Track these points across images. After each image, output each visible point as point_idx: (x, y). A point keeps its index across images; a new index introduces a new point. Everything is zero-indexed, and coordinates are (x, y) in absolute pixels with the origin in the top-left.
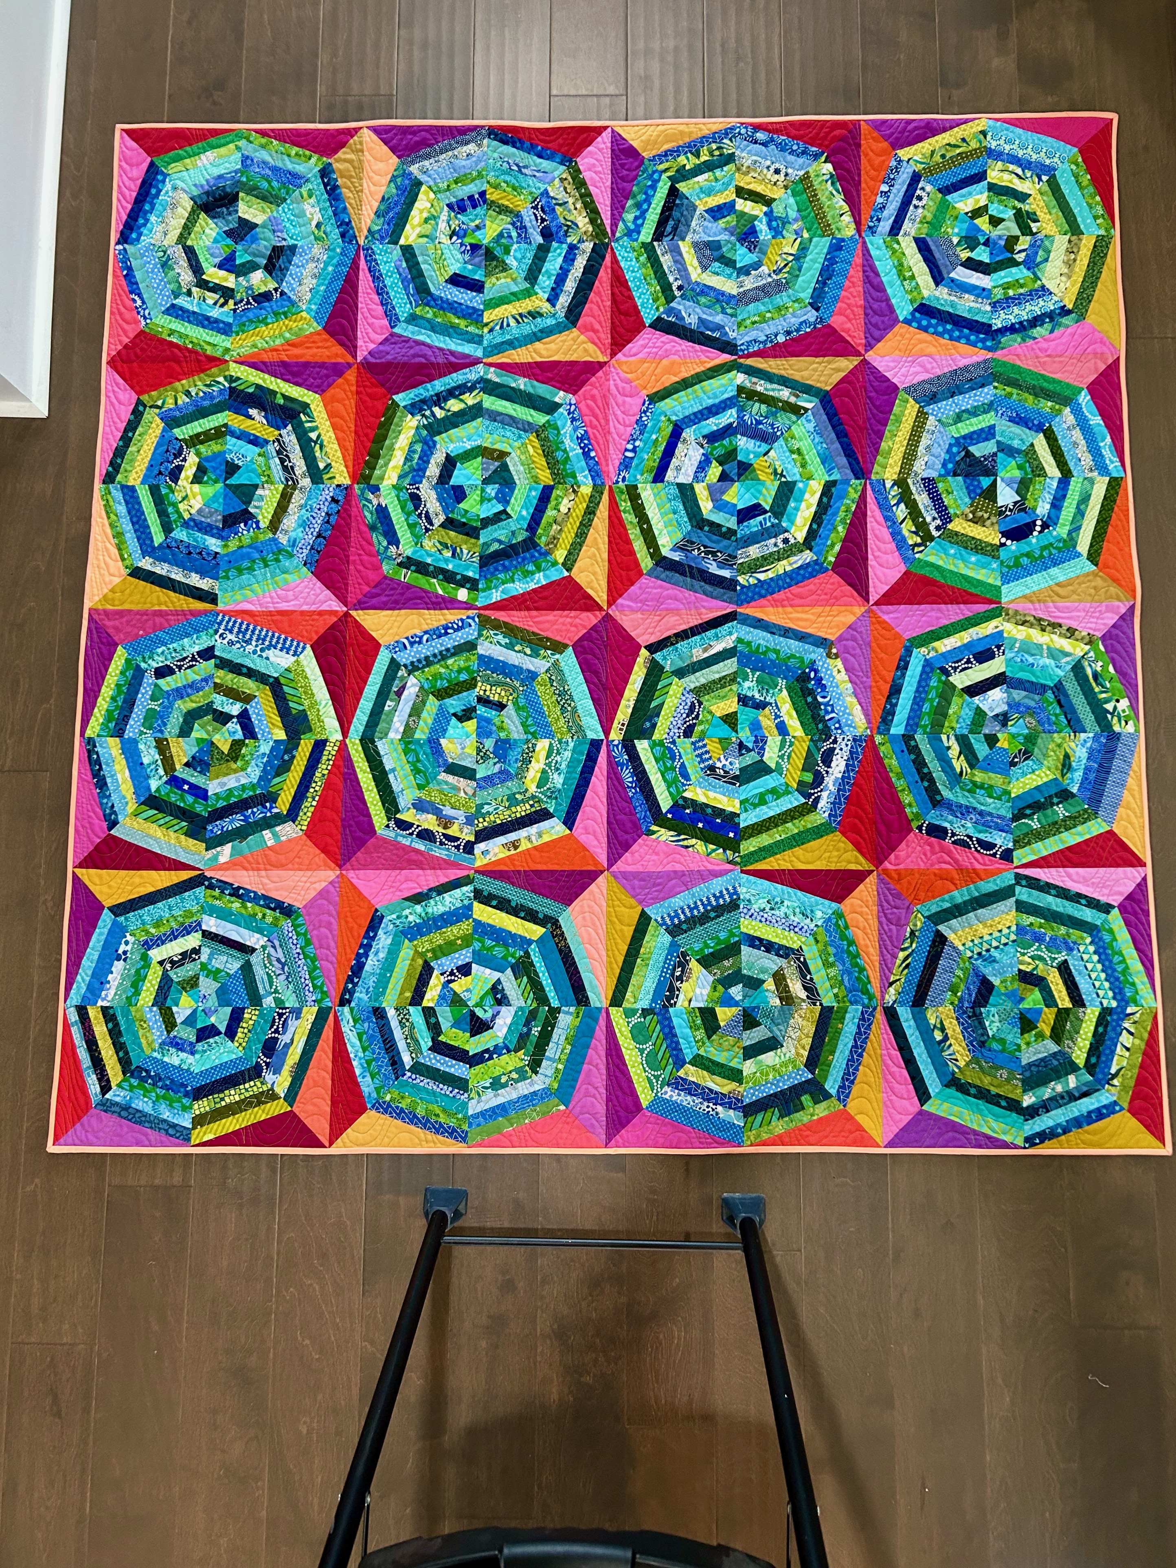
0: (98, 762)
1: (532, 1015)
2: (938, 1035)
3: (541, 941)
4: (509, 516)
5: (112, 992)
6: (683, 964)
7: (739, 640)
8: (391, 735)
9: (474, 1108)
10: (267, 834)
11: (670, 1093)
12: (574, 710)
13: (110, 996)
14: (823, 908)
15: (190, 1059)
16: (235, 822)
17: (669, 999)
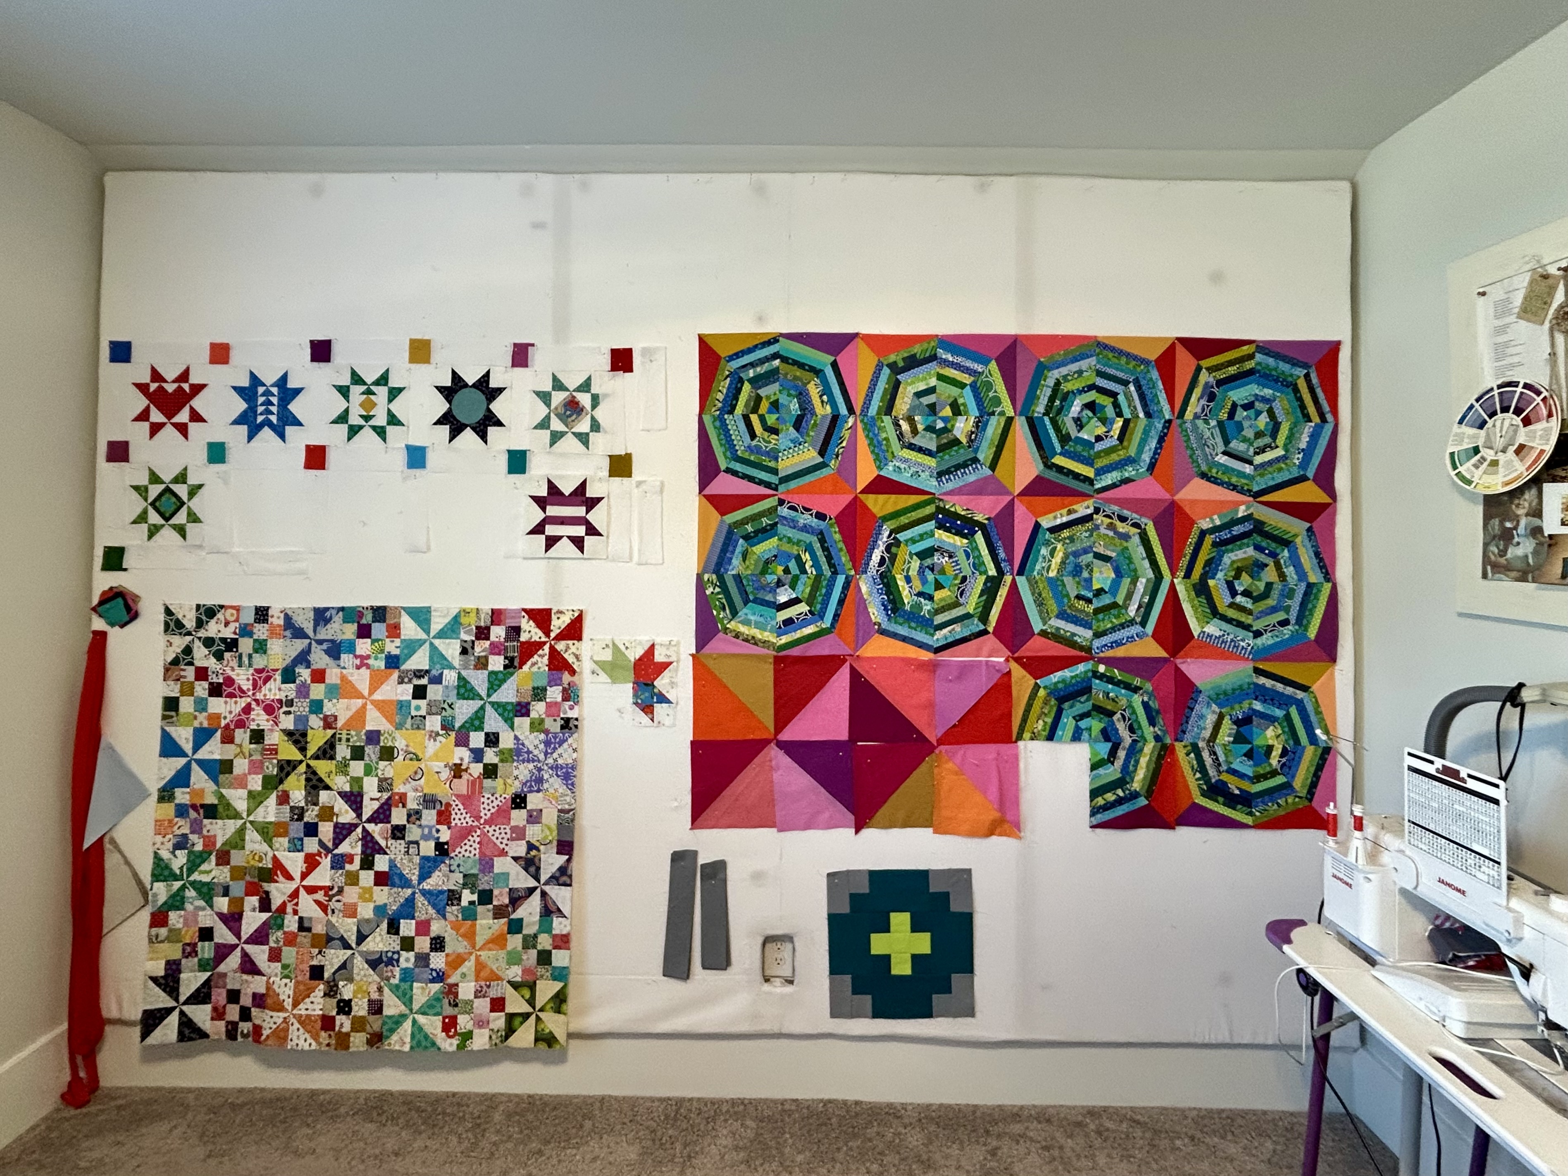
0: (1321, 568)
1: (1060, 411)
2: (825, 398)
3: (1055, 454)
4: (1074, 718)
5: (1306, 430)
6: (971, 441)
7: (933, 635)
8: (1144, 580)
9: (1093, 361)
10: (1218, 523)
11: (979, 368)
12: (1033, 594)
13: (1308, 429)
14: (888, 472)
15: (1257, 392)
16: (1237, 530)
17: (979, 421)
